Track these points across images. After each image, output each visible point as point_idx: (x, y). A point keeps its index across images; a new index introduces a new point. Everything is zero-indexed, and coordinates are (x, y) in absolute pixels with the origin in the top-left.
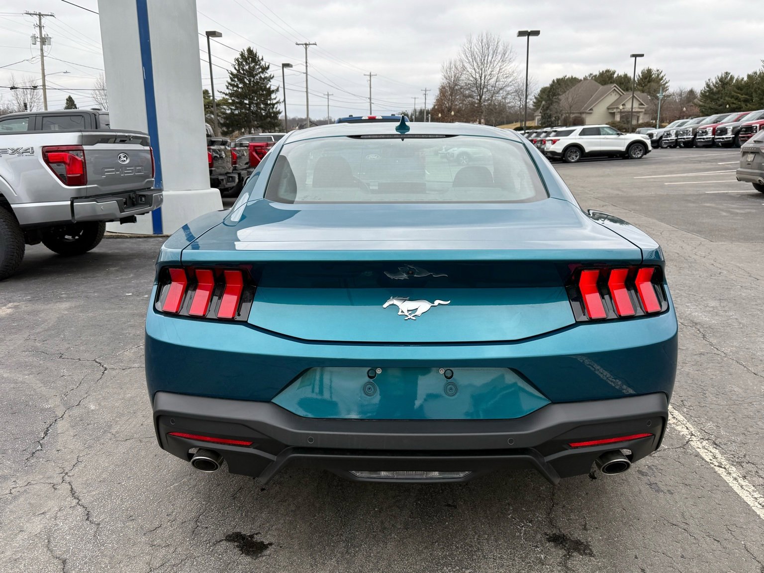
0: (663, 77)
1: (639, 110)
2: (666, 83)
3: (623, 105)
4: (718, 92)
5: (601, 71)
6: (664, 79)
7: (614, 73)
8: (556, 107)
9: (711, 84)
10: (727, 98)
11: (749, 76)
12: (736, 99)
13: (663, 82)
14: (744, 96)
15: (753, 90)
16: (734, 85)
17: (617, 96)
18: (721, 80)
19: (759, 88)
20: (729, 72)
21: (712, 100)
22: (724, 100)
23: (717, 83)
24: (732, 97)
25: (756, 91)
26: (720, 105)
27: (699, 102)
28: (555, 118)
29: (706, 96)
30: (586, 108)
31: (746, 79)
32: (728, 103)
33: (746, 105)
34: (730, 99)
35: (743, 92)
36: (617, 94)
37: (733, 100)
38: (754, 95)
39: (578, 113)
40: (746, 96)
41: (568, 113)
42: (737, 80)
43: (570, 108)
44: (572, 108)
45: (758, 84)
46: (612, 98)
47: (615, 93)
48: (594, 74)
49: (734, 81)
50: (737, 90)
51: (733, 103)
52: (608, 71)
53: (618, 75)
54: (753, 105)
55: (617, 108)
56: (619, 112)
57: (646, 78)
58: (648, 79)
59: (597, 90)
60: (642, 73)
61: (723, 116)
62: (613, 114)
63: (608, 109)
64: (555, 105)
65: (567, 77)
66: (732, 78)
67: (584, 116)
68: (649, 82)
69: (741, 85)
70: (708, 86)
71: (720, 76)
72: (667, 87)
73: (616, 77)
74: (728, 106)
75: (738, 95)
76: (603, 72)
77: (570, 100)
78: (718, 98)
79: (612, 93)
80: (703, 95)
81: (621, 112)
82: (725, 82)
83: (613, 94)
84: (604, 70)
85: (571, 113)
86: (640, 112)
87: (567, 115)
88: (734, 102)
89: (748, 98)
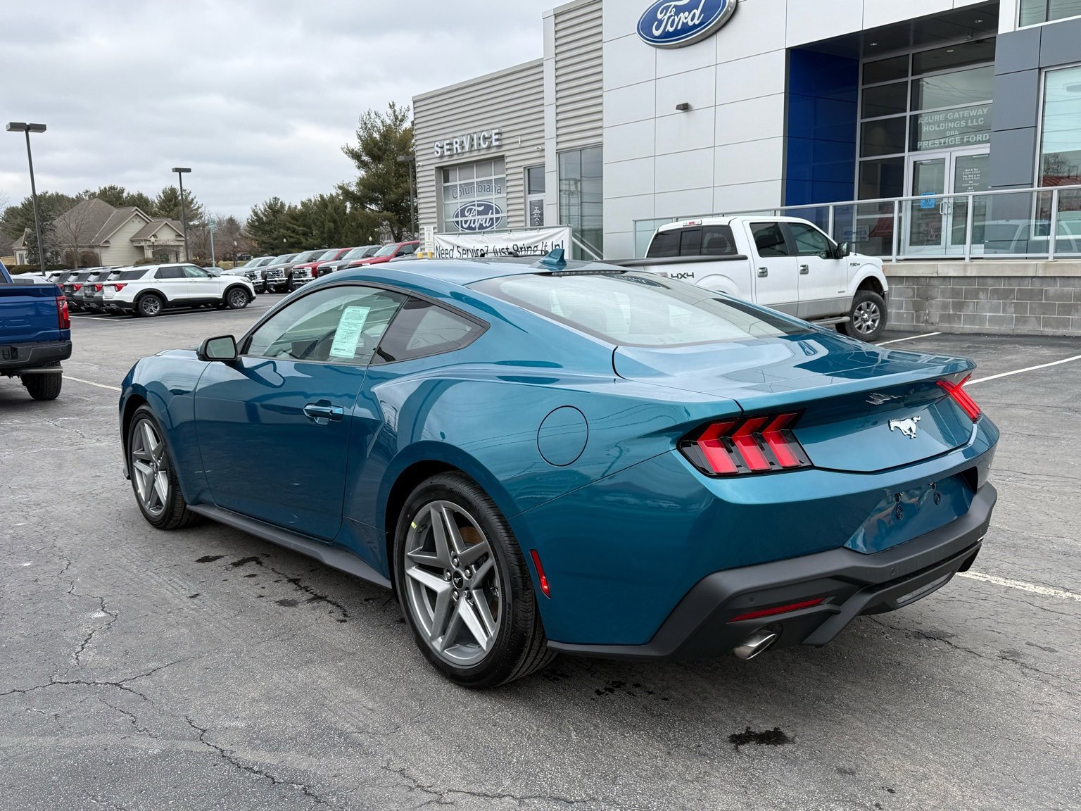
0: (193, 199)
1: (177, 243)
2: (199, 208)
3: (154, 236)
4: (269, 223)
5: (102, 188)
6: (195, 202)
7: (122, 191)
8: (52, 237)
9: (259, 212)
10: (282, 230)
11: (303, 204)
12: (293, 232)
13: (194, 206)
14: (301, 228)
15: (311, 221)
16: (287, 214)
17: (143, 224)
18: (270, 207)
19: (318, 220)
20: (278, 197)
21: (265, 232)
22: (279, 232)
23: (265, 210)
24: (288, 229)
25: (315, 224)
26: (275, 239)
27: (247, 234)
28: (52, 253)
29: (255, 226)
30: (99, 240)
31: (299, 207)
32: (285, 237)
33: (307, 240)
34: (285, 231)
35: (299, 223)
36: (142, 221)
37: (289, 233)
38: (313, 227)
39: (89, 247)
40: (305, 229)
41: (74, 247)
42: (289, 207)
43: (76, 239)
44: (79, 239)
45: (316, 214)
46: (135, 227)
47: (139, 219)
48: (92, 191)
49: (286, 209)
50: (292, 221)
51: (291, 237)
52: (112, 188)
53: (129, 194)
54: (315, 239)
55: (146, 240)
56: (149, 246)
57: (170, 201)
58: (173, 201)
59: (110, 215)
60: (163, 193)
61: (317, 253)
62: (141, 249)
63: (132, 241)
64: (49, 235)
65: (49, 193)
66: (283, 205)
67: (97, 250)
68: (176, 205)
69: (296, 214)
70: (256, 214)
71: (268, 202)
72: (201, 213)
73: (126, 198)
74: (285, 240)
75: (295, 226)
76: (105, 188)
77: (73, 226)
78: (271, 229)
79: (134, 220)
80: (251, 225)
81: (153, 246)
82: (275, 209)
83: (136, 221)
84: (107, 186)
85: (78, 246)
86: (179, 246)
87: (72, 249)
88: (292, 235)
89: (307, 230)
